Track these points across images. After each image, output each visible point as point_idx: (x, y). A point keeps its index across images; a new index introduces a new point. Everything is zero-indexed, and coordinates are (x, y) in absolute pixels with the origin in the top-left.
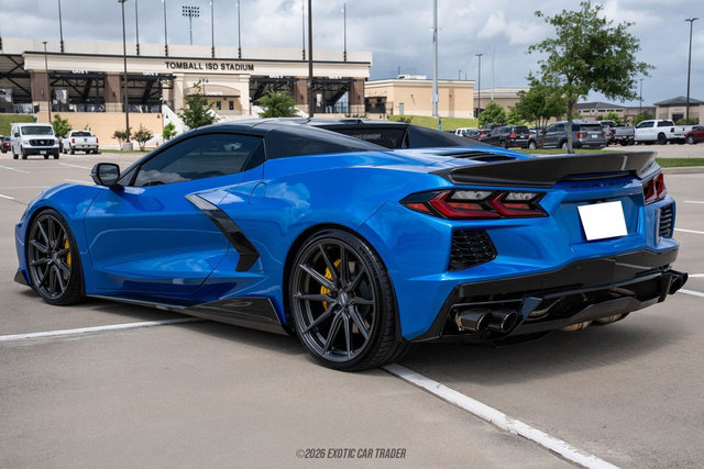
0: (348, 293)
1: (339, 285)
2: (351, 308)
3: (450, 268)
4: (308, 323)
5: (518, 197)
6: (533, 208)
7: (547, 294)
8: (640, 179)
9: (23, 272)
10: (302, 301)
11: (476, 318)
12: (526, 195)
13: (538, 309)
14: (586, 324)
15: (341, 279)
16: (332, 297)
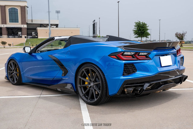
0: (93, 82)
1: (90, 80)
2: (94, 86)
3: (123, 75)
4: (83, 93)
5: (143, 54)
6: (147, 57)
7: (151, 82)
8: (176, 49)
9: (7, 76)
10: (81, 87)
11: (131, 89)
12: (145, 53)
13: (149, 86)
14: (161, 91)
15: (91, 79)
16: (89, 84)
